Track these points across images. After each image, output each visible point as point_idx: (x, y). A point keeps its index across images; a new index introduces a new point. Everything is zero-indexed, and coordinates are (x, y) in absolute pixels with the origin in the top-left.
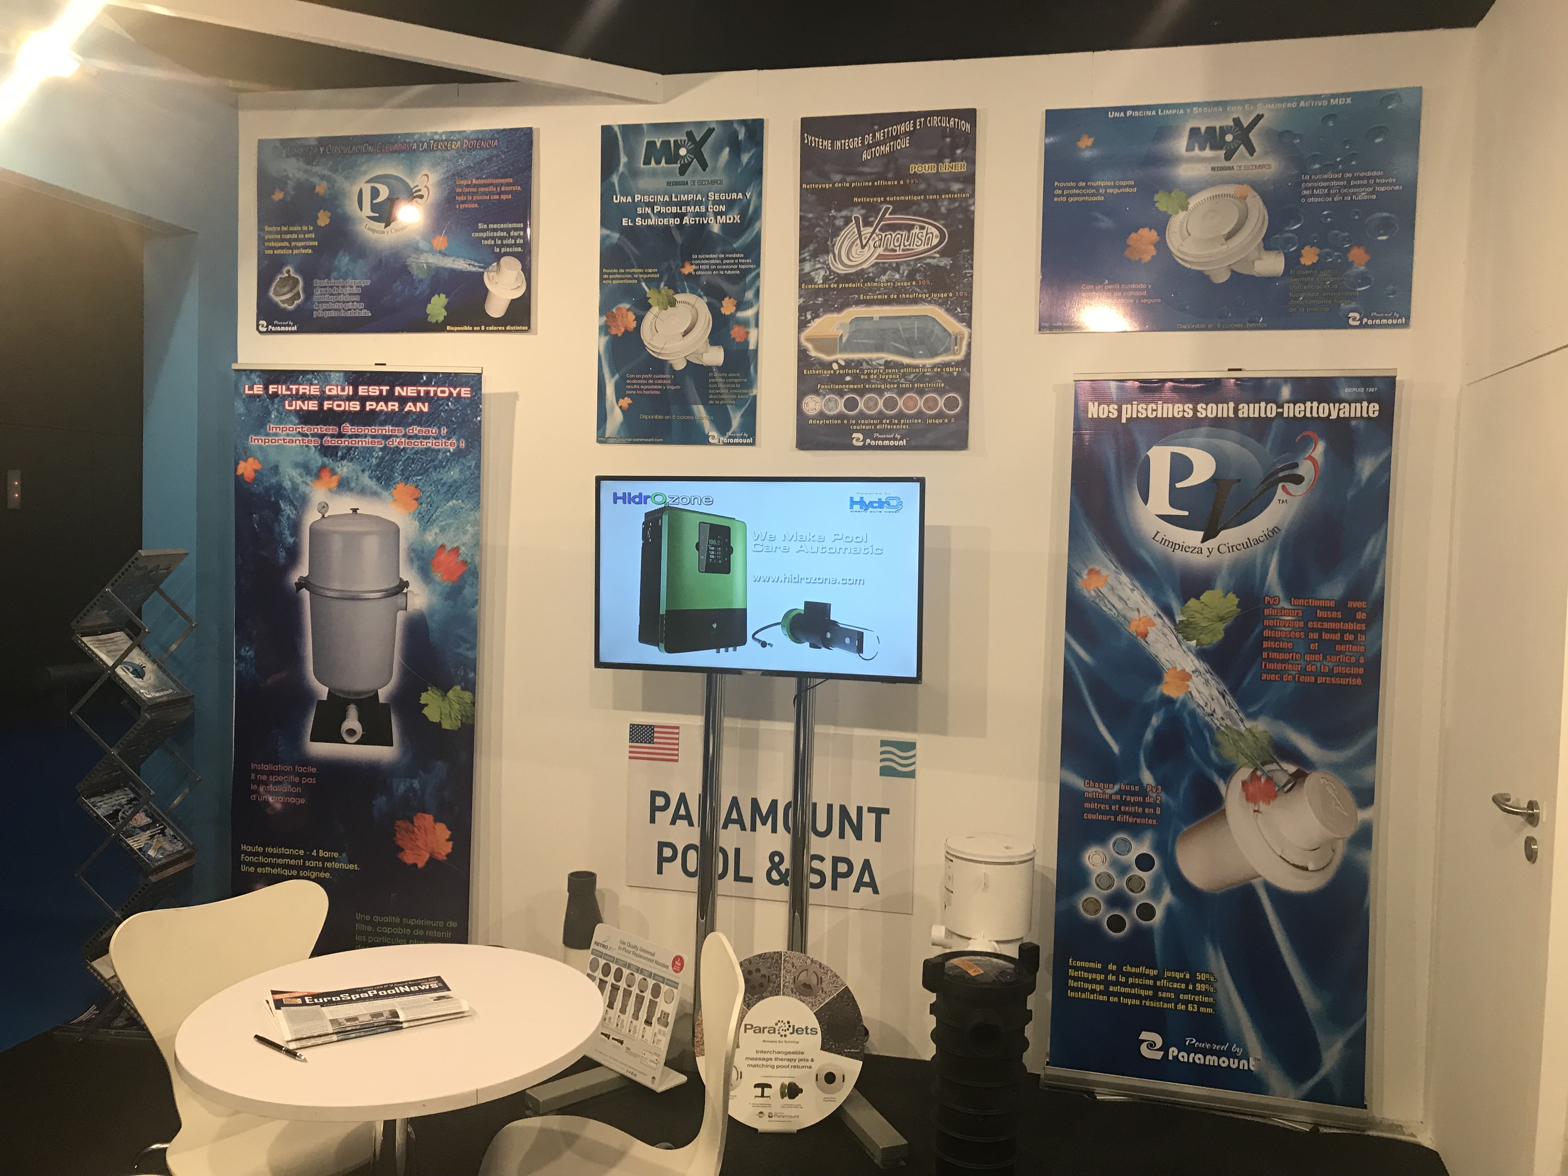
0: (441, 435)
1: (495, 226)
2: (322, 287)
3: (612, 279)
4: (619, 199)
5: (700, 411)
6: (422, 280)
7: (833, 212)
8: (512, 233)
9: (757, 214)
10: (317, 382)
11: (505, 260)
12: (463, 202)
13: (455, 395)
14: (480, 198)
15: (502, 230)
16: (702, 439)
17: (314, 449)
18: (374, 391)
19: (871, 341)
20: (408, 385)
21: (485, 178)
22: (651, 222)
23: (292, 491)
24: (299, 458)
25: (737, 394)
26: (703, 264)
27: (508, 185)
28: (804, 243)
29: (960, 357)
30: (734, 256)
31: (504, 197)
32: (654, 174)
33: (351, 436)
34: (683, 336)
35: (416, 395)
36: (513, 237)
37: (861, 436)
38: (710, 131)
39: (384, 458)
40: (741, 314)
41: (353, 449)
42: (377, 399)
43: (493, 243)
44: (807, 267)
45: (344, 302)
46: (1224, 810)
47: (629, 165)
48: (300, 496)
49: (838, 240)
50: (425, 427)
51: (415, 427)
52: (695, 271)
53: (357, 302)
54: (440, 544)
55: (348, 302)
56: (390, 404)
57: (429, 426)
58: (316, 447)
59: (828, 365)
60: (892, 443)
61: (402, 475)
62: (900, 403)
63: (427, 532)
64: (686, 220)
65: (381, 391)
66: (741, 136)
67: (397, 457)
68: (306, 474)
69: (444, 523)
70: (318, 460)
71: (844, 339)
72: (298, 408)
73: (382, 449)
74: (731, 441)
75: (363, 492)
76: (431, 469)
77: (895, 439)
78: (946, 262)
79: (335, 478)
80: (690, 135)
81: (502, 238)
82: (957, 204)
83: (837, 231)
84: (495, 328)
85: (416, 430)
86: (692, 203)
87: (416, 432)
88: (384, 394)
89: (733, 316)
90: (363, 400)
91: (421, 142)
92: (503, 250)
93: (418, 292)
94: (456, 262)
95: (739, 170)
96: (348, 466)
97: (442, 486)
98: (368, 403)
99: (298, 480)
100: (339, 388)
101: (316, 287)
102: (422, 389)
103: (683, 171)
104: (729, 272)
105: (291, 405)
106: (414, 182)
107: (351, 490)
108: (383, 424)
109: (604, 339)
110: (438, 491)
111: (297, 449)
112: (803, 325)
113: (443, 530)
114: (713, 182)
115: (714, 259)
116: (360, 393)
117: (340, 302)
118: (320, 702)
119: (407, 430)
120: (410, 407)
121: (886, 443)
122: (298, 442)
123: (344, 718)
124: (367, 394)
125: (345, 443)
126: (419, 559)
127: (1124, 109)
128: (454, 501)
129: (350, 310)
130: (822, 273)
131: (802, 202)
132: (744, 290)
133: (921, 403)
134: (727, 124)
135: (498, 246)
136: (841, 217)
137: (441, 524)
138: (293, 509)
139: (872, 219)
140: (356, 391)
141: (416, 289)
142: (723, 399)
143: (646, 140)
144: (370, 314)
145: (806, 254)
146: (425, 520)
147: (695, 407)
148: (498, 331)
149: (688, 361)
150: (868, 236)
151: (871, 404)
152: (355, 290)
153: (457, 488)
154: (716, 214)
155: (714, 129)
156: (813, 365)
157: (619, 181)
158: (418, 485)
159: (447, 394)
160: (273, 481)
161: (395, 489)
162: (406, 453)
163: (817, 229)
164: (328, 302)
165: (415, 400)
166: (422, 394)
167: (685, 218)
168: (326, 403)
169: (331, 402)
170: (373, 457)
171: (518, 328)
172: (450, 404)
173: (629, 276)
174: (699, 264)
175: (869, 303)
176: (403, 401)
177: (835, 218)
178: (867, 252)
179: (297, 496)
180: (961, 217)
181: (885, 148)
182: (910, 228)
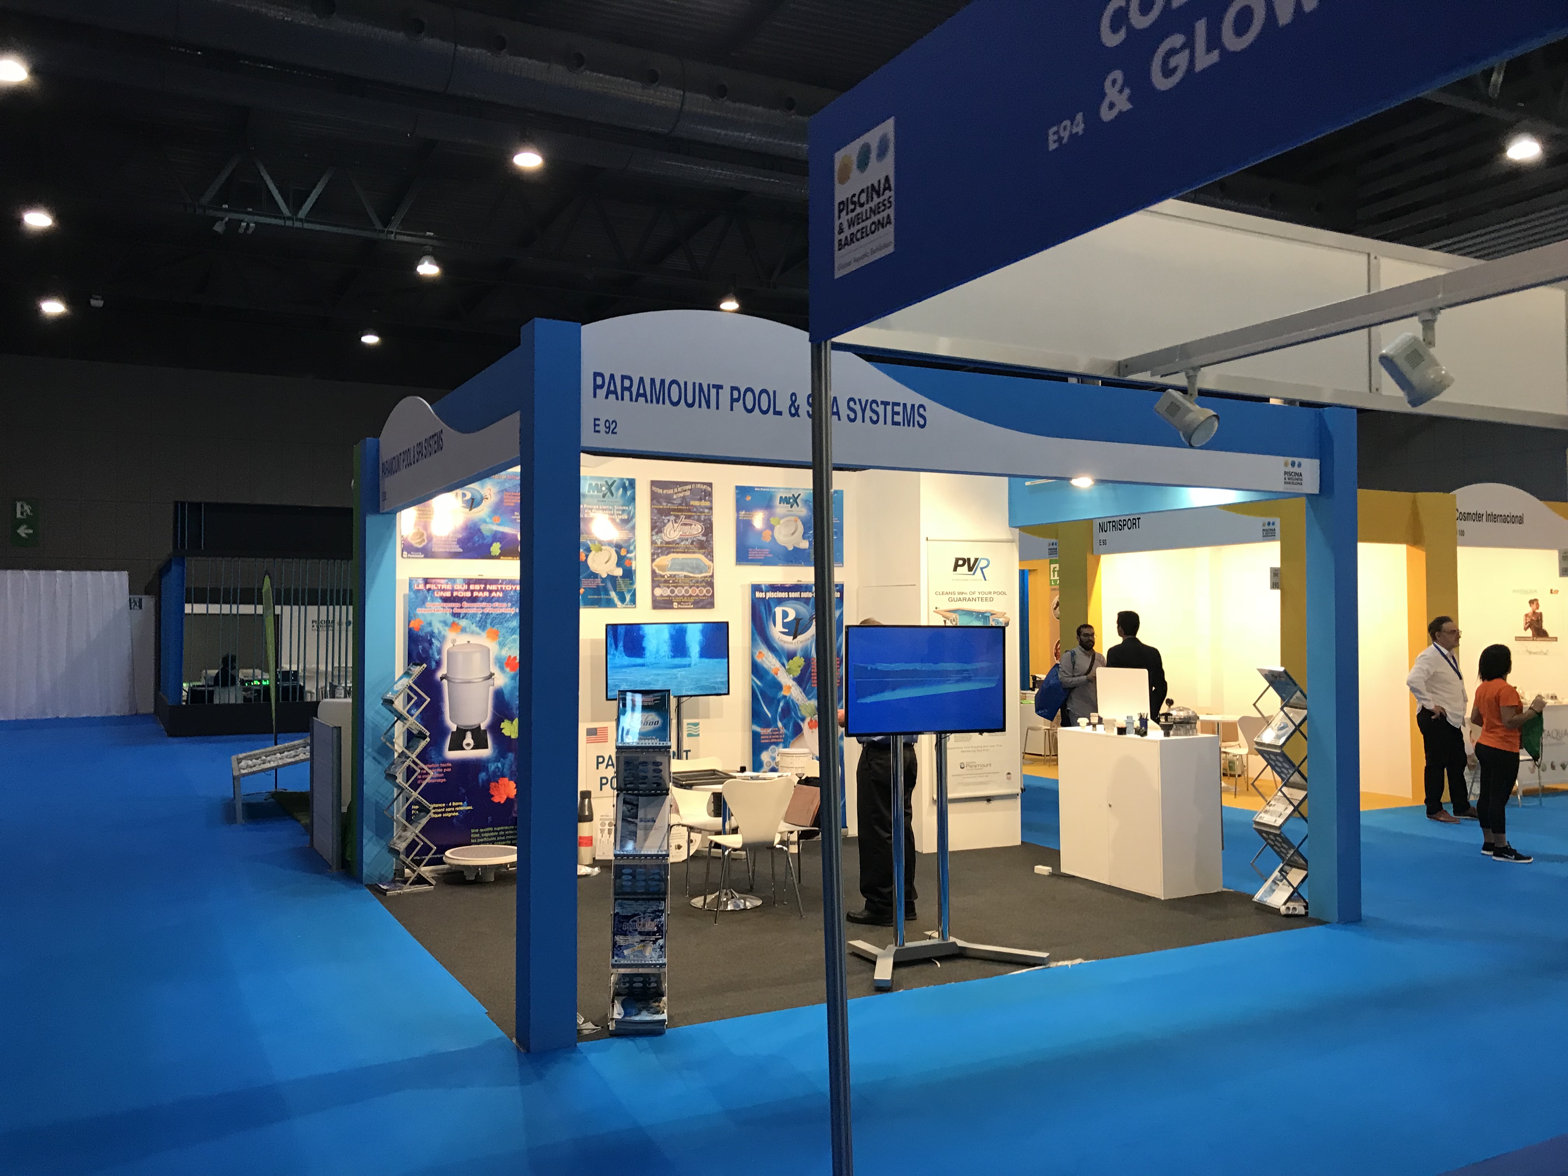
0: (508, 607)
5: (613, 594)
6: (488, 536)
7: (664, 518)
9: (633, 517)
10: (450, 583)
12: (507, 502)
13: (513, 589)
16: (615, 606)
17: (449, 614)
18: (477, 587)
19: (679, 567)
20: (492, 584)
23: (439, 634)
24: (442, 619)
25: (628, 588)
28: (653, 529)
29: (710, 574)
30: (626, 531)
32: (592, 496)
33: (467, 608)
34: (605, 563)
35: (496, 589)
37: (676, 604)
38: (614, 482)
39: (482, 617)
40: (629, 555)
41: (467, 614)
42: (479, 591)
44: (654, 538)
45: (448, 544)
46: (803, 734)
48: (442, 636)
49: (666, 528)
50: (500, 603)
53: (455, 545)
54: (508, 655)
56: (485, 593)
59: (663, 576)
61: (490, 625)
62: (690, 591)
63: (502, 650)
65: (481, 587)
66: (627, 484)
67: (488, 617)
68: (445, 626)
69: (510, 646)
70: (451, 619)
71: (668, 566)
72: (441, 595)
73: (482, 613)
74: (626, 606)
75: (473, 633)
76: (503, 622)
77: (689, 605)
78: (704, 538)
79: (459, 627)
80: (607, 482)
82: (707, 517)
83: (665, 525)
85: (497, 604)
86: (608, 509)
89: (625, 556)
90: (472, 591)
93: (486, 541)
94: (504, 529)
95: (626, 498)
96: (466, 622)
97: (509, 629)
98: (474, 593)
99: (441, 628)
100: (461, 586)
102: (499, 586)
103: (604, 496)
105: (437, 593)
106: (483, 491)
107: (467, 632)
108: (482, 601)
110: (507, 631)
111: (441, 614)
112: (653, 560)
113: (510, 649)
114: (616, 502)
116: (471, 588)
118: (453, 732)
119: (492, 604)
120: (493, 594)
121: (687, 607)
122: (441, 611)
123: (464, 738)
124: (474, 588)
125: (463, 611)
126: (499, 662)
127: (760, 488)
128: (514, 636)
129: (451, 548)
130: (660, 540)
131: (652, 512)
132: (629, 546)
133: (698, 592)
134: (622, 479)
138: (439, 642)
139: (678, 521)
140: (468, 587)
142: (622, 589)
143: (589, 482)
144: (462, 550)
145: (654, 533)
146: (502, 645)
147: (611, 593)
150: (677, 527)
151: (680, 591)
152: (454, 539)
153: (515, 630)
154: (617, 515)
156: (657, 576)
158: (497, 629)
159: (510, 588)
160: (429, 629)
161: (487, 631)
162: (492, 615)
163: (659, 523)
164: (440, 544)
165: (496, 591)
166: (499, 588)
168: (454, 593)
169: (457, 592)
170: (477, 617)
172: (511, 592)
175: (678, 552)
176: (490, 591)
177: (665, 520)
178: (676, 533)
180: (708, 522)
181: (681, 495)
182: (691, 525)
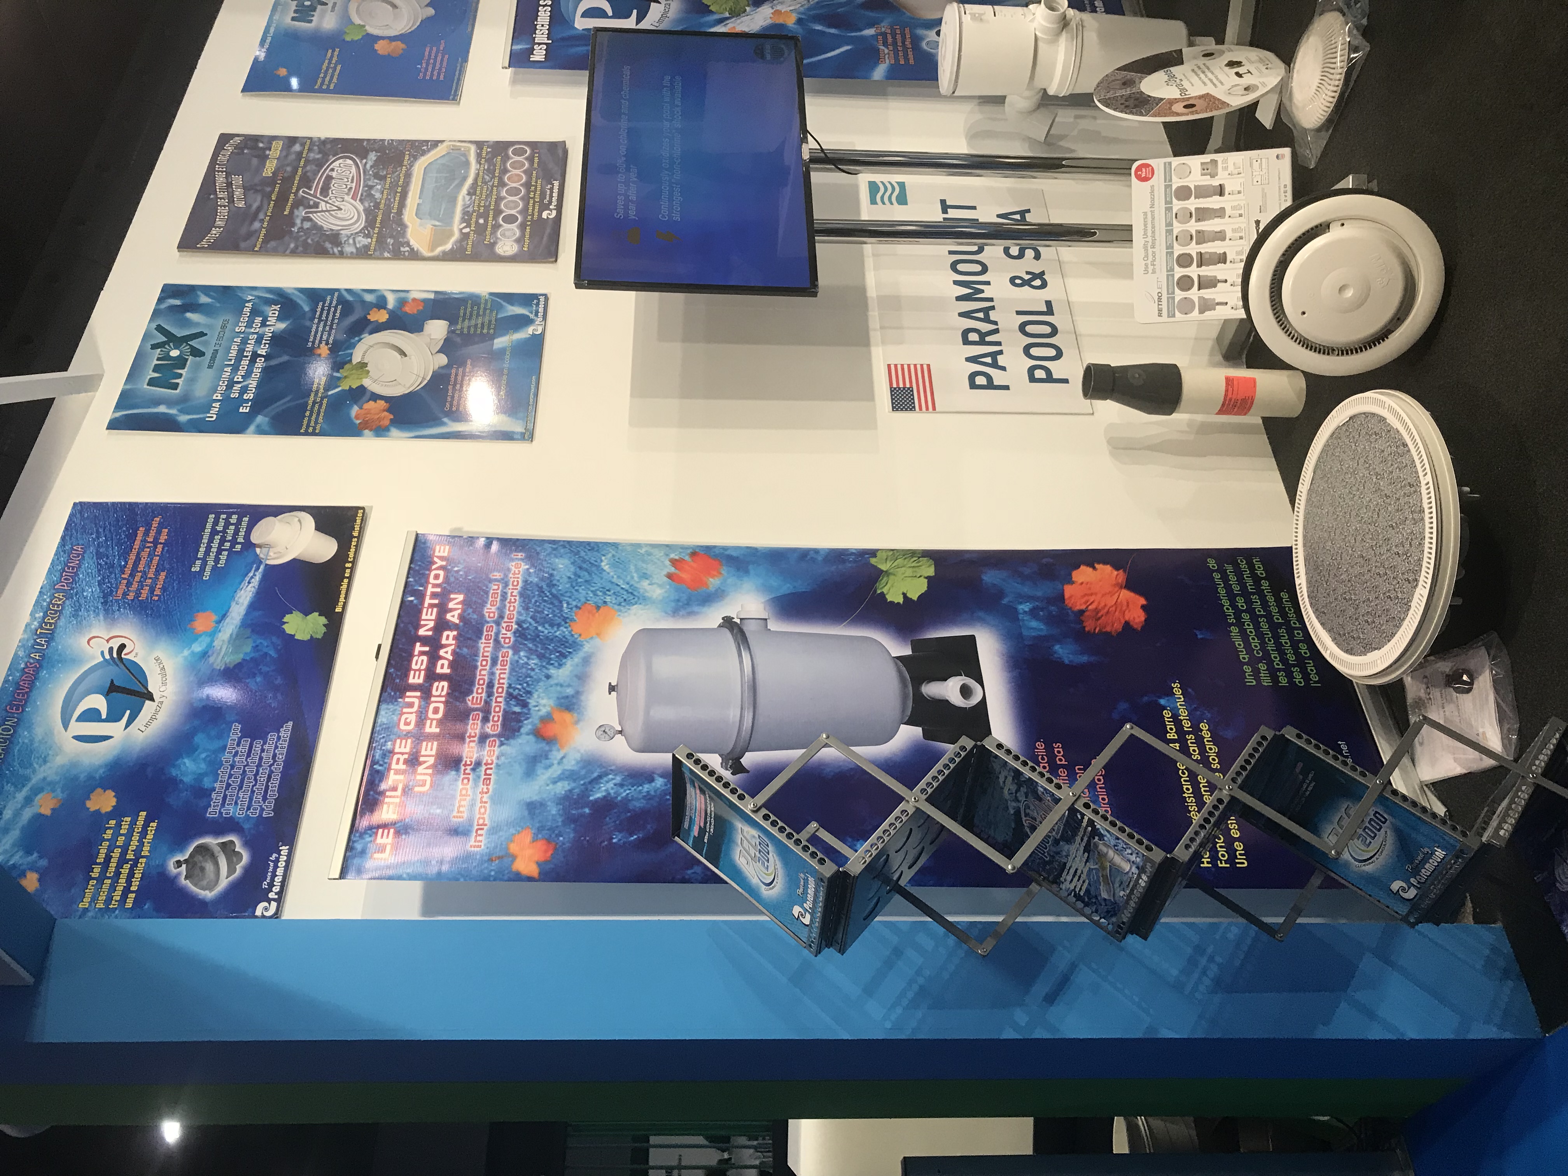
0: (503, 579)
1: (202, 549)
2: (223, 805)
3: (316, 423)
4: (212, 415)
5: (501, 342)
6: (256, 648)
7: (295, 229)
8: (220, 528)
9: (276, 292)
10: (389, 743)
11: (255, 538)
12: (152, 590)
13: (444, 563)
14: (153, 569)
15: (211, 540)
16: (537, 340)
17: (503, 747)
18: (419, 662)
19: (443, 206)
20: (419, 619)
21: (126, 563)
22: (254, 384)
23: (574, 781)
24: (519, 770)
25: (485, 309)
26: (321, 337)
27: (146, 533)
28: (322, 253)
29: (473, 148)
30: (319, 310)
31: (163, 538)
32: (192, 381)
33: (490, 694)
34: (406, 355)
35: (435, 610)
36: (226, 527)
37: (546, 211)
38: (159, 328)
39: (530, 649)
40: (391, 303)
41: (511, 690)
43: (226, 553)
44: (349, 249)
45: (259, 766)
47: (169, 403)
48: (583, 768)
49: (326, 226)
50: (487, 597)
51: (486, 610)
52: (327, 344)
53: (265, 743)
54: (666, 579)
55: (261, 758)
56: (444, 641)
57: (487, 593)
58: (502, 744)
59: (465, 236)
60: (556, 190)
61: (559, 625)
62: (514, 184)
63: (647, 594)
64: (262, 351)
65: (422, 653)
66: (178, 302)
67: (530, 633)
68: (547, 758)
69: (635, 575)
70: (524, 742)
71: (437, 223)
72: (430, 771)
73: (515, 650)
74: (540, 314)
75: (582, 677)
76: (554, 591)
77: (552, 189)
78: (372, 156)
79: (557, 716)
81: (223, 541)
82: (316, 148)
83: (316, 227)
84: (353, 550)
85: (490, 610)
86: (242, 347)
87: (493, 609)
88: (427, 649)
89: (391, 311)
90: (432, 676)
91: (33, 647)
92: (240, 540)
93: (273, 653)
94: (241, 601)
95: (218, 305)
96: (539, 697)
97: (579, 577)
98: (439, 670)
99: (555, 771)
100: (405, 710)
101: (221, 813)
102: (428, 601)
104: (338, 315)
106: (93, 658)
107: (578, 693)
108: (474, 650)
109: (394, 432)
110: (586, 581)
111: (501, 772)
112: (415, 256)
113: (645, 576)
114: (223, 327)
115: (317, 327)
116: (421, 681)
117: (258, 771)
119: (488, 619)
120: (453, 616)
121: (555, 195)
122: (488, 772)
123: (945, 704)
124: (423, 673)
125: (499, 705)
126: (689, 604)
127: (260, 51)
128: (603, 564)
129: (274, 756)
130: (359, 240)
131: (275, 254)
132: (363, 302)
133: (517, 172)
134: (156, 313)
135: (232, 546)
136: (302, 223)
137: (636, 579)
138: (605, 779)
139: (311, 203)
140: (414, 688)
141: (266, 654)
142: (490, 321)
143: (146, 386)
144: (290, 724)
145: (336, 250)
146: (630, 598)
147: (495, 347)
148: (357, 547)
149: (439, 352)
150: (328, 205)
151: (512, 205)
152: (243, 748)
153: (584, 561)
154: (264, 324)
155: (159, 326)
156: (461, 246)
157: (188, 414)
158: (576, 607)
159: (441, 573)
160: (554, 811)
161: (580, 635)
162: (524, 621)
163: (309, 241)
164: (253, 792)
165: (443, 609)
166: (436, 601)
167: (259, 352)
168: (428, 730)
169: (428, 722)
170: (527, 663)
171: (358, 521)
172: (456, 569)
173: (317, 406)
174: (320, 342)
175: (402, 205)
176: (441, 625)
177: (302, 228)
178: (346, 207)
179: (583, 772)
180: (329, 146)
181: (238, 193)
182: (329, 178)
